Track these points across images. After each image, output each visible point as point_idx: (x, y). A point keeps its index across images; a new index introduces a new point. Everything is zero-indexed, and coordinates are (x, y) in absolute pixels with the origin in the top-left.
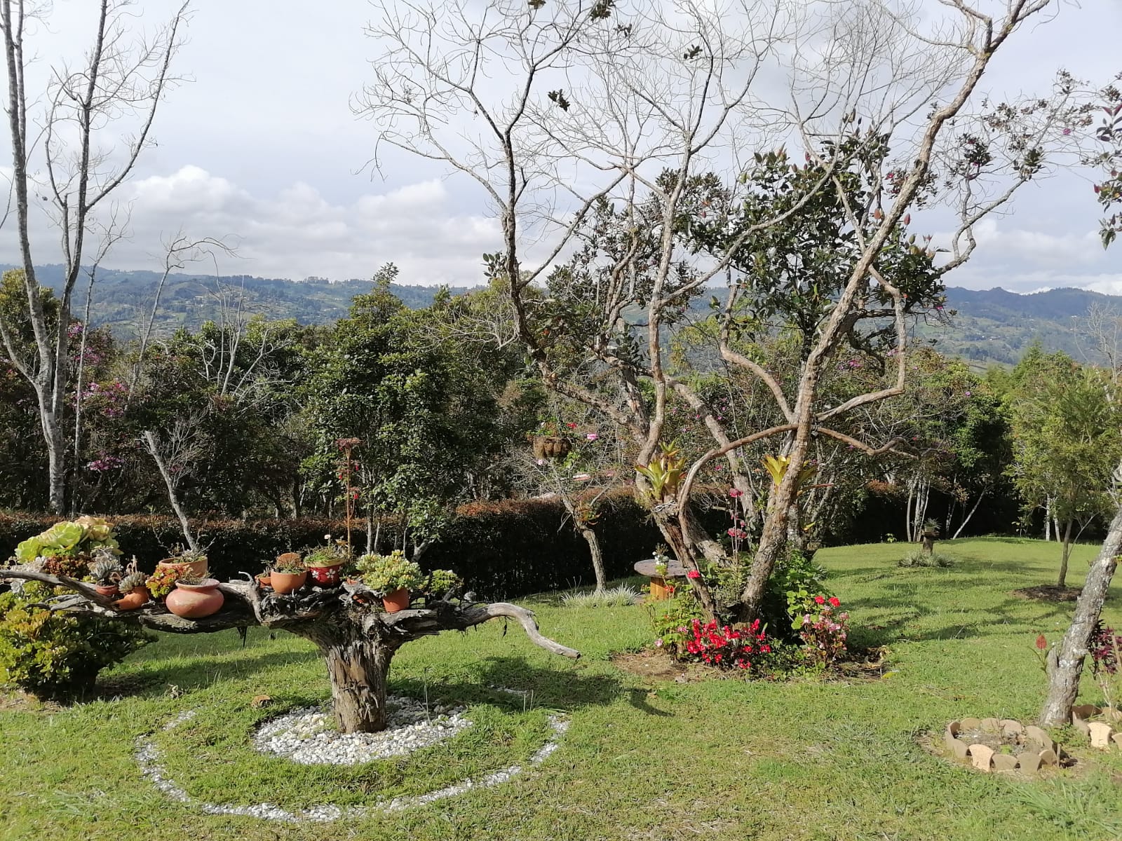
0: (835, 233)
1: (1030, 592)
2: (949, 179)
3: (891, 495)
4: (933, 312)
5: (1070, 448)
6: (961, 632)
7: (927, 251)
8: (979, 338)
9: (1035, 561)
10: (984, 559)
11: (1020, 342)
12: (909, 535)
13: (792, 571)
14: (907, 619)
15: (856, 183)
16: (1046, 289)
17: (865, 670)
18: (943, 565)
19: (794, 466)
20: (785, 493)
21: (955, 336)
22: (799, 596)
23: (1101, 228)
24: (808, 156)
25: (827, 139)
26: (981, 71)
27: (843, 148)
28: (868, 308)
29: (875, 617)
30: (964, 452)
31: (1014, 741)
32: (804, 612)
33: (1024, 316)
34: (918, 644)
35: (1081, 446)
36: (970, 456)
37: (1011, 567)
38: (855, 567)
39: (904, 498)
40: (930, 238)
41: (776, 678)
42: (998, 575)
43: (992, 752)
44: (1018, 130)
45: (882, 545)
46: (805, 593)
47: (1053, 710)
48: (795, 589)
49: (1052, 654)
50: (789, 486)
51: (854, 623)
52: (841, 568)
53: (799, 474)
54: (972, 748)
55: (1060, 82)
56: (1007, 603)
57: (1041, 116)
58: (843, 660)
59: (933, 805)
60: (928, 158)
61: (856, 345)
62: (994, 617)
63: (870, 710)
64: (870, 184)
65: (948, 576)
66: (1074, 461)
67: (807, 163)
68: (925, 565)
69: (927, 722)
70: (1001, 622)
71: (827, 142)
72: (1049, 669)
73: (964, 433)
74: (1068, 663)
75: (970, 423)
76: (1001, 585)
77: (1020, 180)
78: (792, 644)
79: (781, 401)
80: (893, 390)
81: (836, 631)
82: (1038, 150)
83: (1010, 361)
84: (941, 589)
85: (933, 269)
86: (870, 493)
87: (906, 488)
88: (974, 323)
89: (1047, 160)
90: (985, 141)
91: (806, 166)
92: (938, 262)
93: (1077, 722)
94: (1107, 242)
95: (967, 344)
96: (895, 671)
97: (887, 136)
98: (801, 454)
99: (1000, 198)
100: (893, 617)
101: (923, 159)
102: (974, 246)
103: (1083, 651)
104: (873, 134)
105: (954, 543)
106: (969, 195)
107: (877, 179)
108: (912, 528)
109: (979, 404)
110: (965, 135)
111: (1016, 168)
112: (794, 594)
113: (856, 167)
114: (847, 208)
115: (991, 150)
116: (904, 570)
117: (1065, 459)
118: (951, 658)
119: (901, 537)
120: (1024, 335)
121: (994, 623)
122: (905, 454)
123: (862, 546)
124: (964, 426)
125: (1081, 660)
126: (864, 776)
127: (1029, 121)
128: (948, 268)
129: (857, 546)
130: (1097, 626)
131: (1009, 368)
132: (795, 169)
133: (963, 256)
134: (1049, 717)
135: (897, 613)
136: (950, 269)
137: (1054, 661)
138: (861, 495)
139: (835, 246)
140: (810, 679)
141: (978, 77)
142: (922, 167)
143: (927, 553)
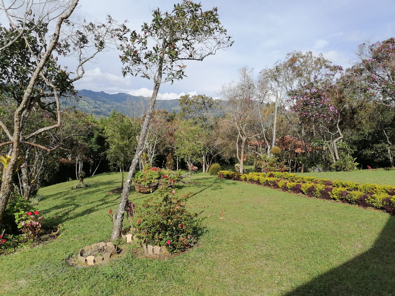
0: (28, 61)
1: (113, 191)
2: (74, 47)
3: (70, 164)
4: (73, 96)
5: (121, 143)
6: (89, 211)
7: (66, 72)
8: (98, 108)
9: (117, 179)
10: (101, 182)
11: (110, 109)
12: (77, 177)
13: (17, 204)
14: (70, 211)
15: (35, 41)
16: (117, 93)
17: (51, 237)
18: (87, 186)
19: (13, 159)
20: (9, 171)
21: (90, 107)
22: (20, 214)
23: (122, 70)
24: (11, 25)
25: (19, 19)
26: (76, 4)
27: (27, 25)
28: (45, 93)
29: (58, 213)
30: (94, 146)
31: (102, 250)
32: (23, 220)
33: (111, 101)
34: (72, 220)
35: (125, 142)
36: (95, 147)
37: (109, 183)
38: (56, 192)
39: (74, 164)
40: (67, 68)
41: (9, 252)
42: (104, 187)
43: (94, 257)
44: (96, 33)
45: (67, 182)
46: (23, 212)
47: (115, 234)
48: (18, 211)
49: (114, 215)
50: (11, 168)
51: (49, 217)
52: (50, 194)
53: (16, 163)
54: (87, 258)
55: (108, 18)
56: (106, 196)
57: (103, 30)
58: (42, 234)
59: (70, 289)
60: (59, 33)
61: (43, 108)
62: (101, 203)
63: (50, 255)
64: (41, 42)
65: (89, 190)
66: (123, 147)
67: (11, 28)
68: (81, 188)
69: (72, 252)
70: (103, 204)
71: (20, 21)
72: (113, 220)
73: (93, 140)
74: (119, 217)
75: (95, 136)
76: (105, 190)
77: (98, 51)
78: (18, 235)
79: (7, 131)
80: (56, 126)
81: (37, 225)
82: (103, 41)
83: (108, 116)
84: (85, 196)
85: (69, 79)
86: (61, 163)
87: (75, 161)
88: (96, 103)
89: (106, 44)
90: (86, 35)
91: (10, 29)
92: (71, 77)
93: (123, 236)
94: (124, 75)
95: (94, 110)
96: (62, 234)
97: (47, 24)
98: (16, 154)
99: (91, 56)
100: (65, 211)
101: (57, 33)
102: (84, 73)
103: (123, 212)
104: (40, 22)
105: (93, 177)
106: (81, 54)
107: (43, 41)
108: (78, 174)
109: (98, 130)
110: (78, 31)
111: (96, 46)
112: (18, 214)
113: (34, 34)
114: (30, 50)
115: (88, 38)
116: (73, 191)
117: (121, 147)
118: (84, 223)
119: (74, 178)
120: (111, 107)
121: (100, 205)
122: (66, 149)
123: (59, 184)
124: (93, 137)
125: (123, 215)
126: (42, 287)
127: (99, 30)
128: (75, 80)
129: (57, 184)
130: (127, 202)
131: (107, 118)
132: (5, 30)
133: (80, 76)
134: (114, 237)
135: (66, 209)
136: (76, 80)
137: (115, 217)
138: (58, 165)
139: (28, 66)
140: (26, 248)
141: (75, 6)
142: (57, 37)
143: (81, 183)
